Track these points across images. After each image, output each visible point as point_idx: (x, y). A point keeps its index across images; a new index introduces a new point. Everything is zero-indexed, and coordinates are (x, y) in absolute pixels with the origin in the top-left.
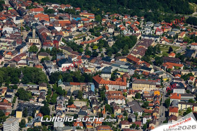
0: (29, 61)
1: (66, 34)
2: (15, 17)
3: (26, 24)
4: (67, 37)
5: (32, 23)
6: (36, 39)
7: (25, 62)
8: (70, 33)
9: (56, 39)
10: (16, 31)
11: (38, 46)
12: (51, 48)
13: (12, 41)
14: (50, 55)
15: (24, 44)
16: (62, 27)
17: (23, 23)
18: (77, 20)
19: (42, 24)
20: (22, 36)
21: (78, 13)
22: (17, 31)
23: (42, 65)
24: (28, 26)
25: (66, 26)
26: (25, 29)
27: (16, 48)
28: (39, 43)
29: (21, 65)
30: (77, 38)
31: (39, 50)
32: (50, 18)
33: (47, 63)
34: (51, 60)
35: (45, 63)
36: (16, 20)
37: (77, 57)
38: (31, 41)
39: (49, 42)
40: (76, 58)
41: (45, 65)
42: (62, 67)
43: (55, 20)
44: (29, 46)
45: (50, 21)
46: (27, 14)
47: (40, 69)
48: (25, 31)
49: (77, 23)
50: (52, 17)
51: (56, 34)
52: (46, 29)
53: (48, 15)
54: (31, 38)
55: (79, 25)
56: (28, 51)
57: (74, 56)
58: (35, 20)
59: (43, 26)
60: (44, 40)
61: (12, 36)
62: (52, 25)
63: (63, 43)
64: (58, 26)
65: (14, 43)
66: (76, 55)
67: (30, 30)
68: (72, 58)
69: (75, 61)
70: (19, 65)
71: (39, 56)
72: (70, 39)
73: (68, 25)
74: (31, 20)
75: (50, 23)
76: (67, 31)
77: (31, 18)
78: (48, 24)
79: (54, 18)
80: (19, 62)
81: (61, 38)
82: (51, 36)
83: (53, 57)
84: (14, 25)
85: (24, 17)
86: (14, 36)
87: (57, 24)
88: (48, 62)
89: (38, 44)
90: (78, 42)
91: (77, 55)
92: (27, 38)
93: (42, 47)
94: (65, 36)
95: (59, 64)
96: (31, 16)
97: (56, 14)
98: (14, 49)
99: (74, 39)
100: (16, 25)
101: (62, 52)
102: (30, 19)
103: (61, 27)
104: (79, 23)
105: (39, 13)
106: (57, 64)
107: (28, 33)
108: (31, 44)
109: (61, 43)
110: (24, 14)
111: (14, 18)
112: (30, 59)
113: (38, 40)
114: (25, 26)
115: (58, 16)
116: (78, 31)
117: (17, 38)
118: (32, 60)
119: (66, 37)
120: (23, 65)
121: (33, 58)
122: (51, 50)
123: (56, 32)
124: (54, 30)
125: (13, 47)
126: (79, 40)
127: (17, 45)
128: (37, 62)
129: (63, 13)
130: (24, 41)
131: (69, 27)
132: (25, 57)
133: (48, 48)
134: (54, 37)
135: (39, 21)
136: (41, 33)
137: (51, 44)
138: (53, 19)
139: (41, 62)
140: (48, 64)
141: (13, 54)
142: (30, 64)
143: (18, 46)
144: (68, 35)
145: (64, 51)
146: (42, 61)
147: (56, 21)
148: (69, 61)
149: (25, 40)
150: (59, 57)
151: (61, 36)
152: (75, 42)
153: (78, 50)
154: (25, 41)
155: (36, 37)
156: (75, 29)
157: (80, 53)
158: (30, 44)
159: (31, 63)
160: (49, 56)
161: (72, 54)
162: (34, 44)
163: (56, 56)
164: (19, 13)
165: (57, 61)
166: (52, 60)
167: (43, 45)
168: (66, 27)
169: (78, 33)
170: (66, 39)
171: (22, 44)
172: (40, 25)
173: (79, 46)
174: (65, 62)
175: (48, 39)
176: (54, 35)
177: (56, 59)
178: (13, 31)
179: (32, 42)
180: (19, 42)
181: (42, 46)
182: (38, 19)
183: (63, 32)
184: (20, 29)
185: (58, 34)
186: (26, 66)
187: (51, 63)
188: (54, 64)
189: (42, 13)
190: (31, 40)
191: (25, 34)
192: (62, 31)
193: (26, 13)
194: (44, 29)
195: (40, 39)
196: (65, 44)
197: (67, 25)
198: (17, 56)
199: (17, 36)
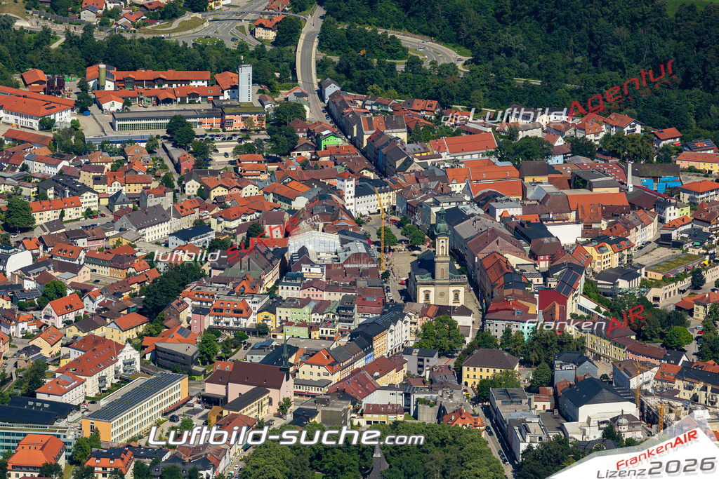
0: (416, 396)
1: (604, 260)
2: (353, 182)
3: (408, 212)
4: (611, 275)
5: (435, 210)
6: (452, 289)
7: (399, 400)
8: (625, 252)
9: (553, 283)
10: (354, 251)
11: (462, 321)
12: (526, 331)
13: (336, 297)
14: (522, 363)
15: (393, 313)
16: (587, 227)
17: (394, 208)
18: (662, 191)
19: (488, 212)
20: (386, 275)
21: (666, 157)
22: (359, 247)
23: (478, 410)
24: (419, 223)
25: (607, 219)
26: (399, 237)
27: (354, 334)
28: (471, 306)
29: (376, 417)
30: (659, 277)
31: (468, 340)
32: (528, 180)
33: (504, 403)
34: (528, 390)
35: (498, 403)
36: (355, 197)
37: (656, 369)
38: (427, 297)
39: (517, 297)
40: (649, 375)
41: (496, 411)
42: (582, 418)
43: (550, 189)
44: (420, 322)
45: (524, 198)
46: (416, 166)
47: (469, 431)
48: (402, 247)
49: (659, 202)
50: (538, 179)
51: (552, 259)
52: (503, 236)
53: (518, 167)
54: (429, 279)
55: (672, 214)
56: (412, 344)
57: (643, 364)
58: (451, 193)
59: (488, 222)
60: (495, 290)
61: (336, 274)
62: (533, 218)
63: (590, 305)
64: (565, 221)
65: (344, 310)
66: (653, 361)
67: (423, 242)
68: (631, 376)
69: (648, 388)
70: (368, 417)
71: (465, 369)
72: (623, 284)
73: (614, 216)
74: (433, 196)
75: (523, 205)
76: (611, 243)
77: (433, 185)
78: (517, 212)
79: (545, 179)
80: (366, 401)
81: (576, 278)
82: (529, 270)
83: (535, 374)
84: (345, 222)
85: (395, 182)
86: (346, 273)
87: (560, 209)
88: (511, 398)
89: (464, 311)
90: (667, 297)
91: (657, 362)
92: (411, 284)
93: (482, 327)
94: (597, 269)
95: (567, 405)
96: (429, 174)
97: (557, 160)
98: (343, 336)
99: (647, 285)
100: (359, 222)
101: (580, 346)
102: (427, 189)
103: (581, 226)
104: (670, 204)
105: (475, 157)
106: (557, 405)
107: (416, 258)
108: (431, 312)
109: (578, 302)
110: (398, 163)
111: (349, 187)
112: (424, 383)
113: (462, 289)
114: (399, 225)
115: (568, 171)
116: (664, 241)
117: (362, 283)
118: (430, 389)
119: (603, 275)
120: (386, 413)
121: (438, 380)
122: (526, 337)
123: (556, 251)
124: (546, 240)
125: (339, 326)
126: (673, 287)
127: (359, 319)
128: (457, 399)
129: (591, 156)
130: (394, 296)
131: (620, 226)
132: (396, 377)
133: (514, 330)
134: (546, 275)
135: (472, 200)
136: (481, 256)
137: (528, 309)
138: (541, 186)
139: (475, 401)
140: (513, 406)
141: (336, 362)
142: (420, 410)
143: (362, 320)
144: (615, 264)
145: (594, 343)
146: (483, 393)
147: (556, 196)
148: (615, 392)
149: (402, 292)
150: (565, 373)
151: (580, 269)
152: (650, 297)
153: (662, 335)
154: (398, 299)
155: (451, 277)
156: (650, 232)
157: (673, 348)
158: (423, 314)
159: (425, 402)
160: (517, 368)
161: (631, 356)
162: (444, 311)
163: (552, 366)
164: (376, 160)
165: (555, 394)
166: (533, 389)
167: (487, 312)
168: (604, 225)
169: (665, 253)
170: (603, 285)
171: (383, 313)
172: (473, 215)
173: (669, 317)
174: (598, 397)
175: (510, 287)
176: (543, 265)
177: (551, 384)
178: (339, 248)
179: (432, 301)
180: (371, 304)
181: (483, 320)
182: (467, 187)
183: (590, 250)
184: (374, 238)
185: (564, 260)
186: (400, 418)
187: (525, 401)
188: (543, 405)
189: (486, 158)
190: (429, 294)
191: (401, 262)
192: (586, 244)
193: (409, 162)
194: (494, 234)
195: (475, 286)
196: (597, 309)
197: (611, 212)
198: (358, 370)
199: (362, 273)
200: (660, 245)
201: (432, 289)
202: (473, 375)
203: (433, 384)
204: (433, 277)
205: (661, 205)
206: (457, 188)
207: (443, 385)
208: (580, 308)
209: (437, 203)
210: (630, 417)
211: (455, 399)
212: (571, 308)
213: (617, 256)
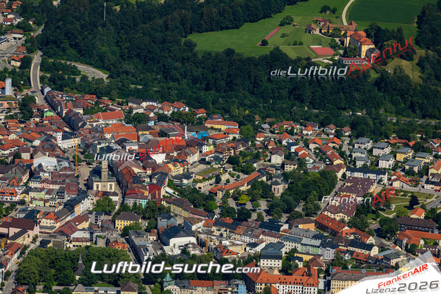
0: (96, 234)
1: (176, 170)
2: (61, 134)
3: (86, 148)
4: (180, 177)
5: (99, 147)
6: (109, 183)
7: (87, 235)
8: (186, 167)
9: (154, 181)
10: (63, 166)
11: (115, 199)
12: (143, 203)
13: (57, 187)
14: (143, 218)
15: (82, 195)
16: (168, 155)
17: (80, 145)
18: (200, 138)
19: (122, 147)
20: (78, 177)
21: (201, 122)
22: (66, 164)
23: (124, 241)
24: (91, 153)
25: (176, 151)
26: (83, 159)
27: (66, 205)
28: (117, 192)
29: (77, 243)
30: (201, 178)
31: (117, 207)
32: (140, 133)
33: (136, 237)
34: (146, 230)
35: (133, 237)
36: (63, 139)
37: (204, 222)
38: (98, 187)
39: (139, 188)
40: (200, 224)
41: (132, 241)
42: (171, 245)
43: (150, 137)
44: (95, 199)
45: (138, 141)
46: (88, 126)
47: (121, 251)
48: (84, 163)
49: (199, 143)
50: (145, 132)
51: (153, 170)
53: (135, 127)
54: (98, 179)
55: (205, 149)
56: (91, 209)
57: (198, 219)
58: (106, 139)
59: (123, 152)
60: (129, 184)
61: (56, 177)
63: (171, 191)
65: (60, 193)
66: (202, 218)
68: (193, 225)
69: (200, 230)
70: (74, 243)
71: (117, 221)
72: (185, 181)
73: (179, 150)
74: (98, 140)
75: (138, 144)
76: (180, 163)
77: (97, 135)
78: (136, 148)
79: (148, 133)
80: (72, 236)
81: (165, 179)
82: (143, 175)
83: (148, 224)
84: (58, 152)
85: (80, 133)
86: (60, 176)
88: (139, 235)
89: (115, 194)
90: (205, 187)
91: (203, 218)
92: (90, 181)
93: (123, 201)
94: (173, 174)
95: (164, 238)
96: (95, 130)
97: (151, 124)
98: (60, 205)
99: (196, 181)
100: (64, 152)
101: (168, 211)
102: (94, 137)
103: (165, 154)
104: (205, 144)
105: (114, 122)
106: (159, 238)
107: (91, 169)
108: (100, 194)
109: (166, 190)
110: (80, 124)
111: (59, 135)
112: (99, 227)
113: (113, 184)
114: (82, 153)
115: (158, 129)
116: (202, 161)
117: (68, 181)
118: (102, 230)
119: (176, 177)
120: (82, 241)
121: (105, 226)
122: (143, 206)
123: (155, 166)
124: (150, 161)
125: (58, 200)
126: (207, 183)
127: (67, 198)
128: (114, 235)
129: (167, 122)
130: (82, 186)
131: (183, 155)
132: (85, 225)
133: (138, 202)
134: (151, 177)
135: (115, 142)
136: (121, 168)
137: (144, 193)
138: (146, 136)
139: (122, 236)
140: (139, 238)
141: (58, 218)
142: (98, 240)
143: (69, 198)
144: (181, 172)
145: (174, 209)
146: (125, 232)
147: (153, 140)
148: (186, 232)
149: (85, 185)
150: (163, 223)
151: (166, 175)
152: (197, 187)
153: (204, 205)
154: (84, 188)
155: (109, 178)
156: (195, 157)
157: (210, 212)
158: (96, 195)
159: (100, 237)
160: (140, 221)
161: (191, 215)
162: (105, 194)
163: (156, 220)
164: (69, 123)
165: (158, 233)
166: (148, 230)
167: (125, 194)
168: (175, 154)
169: (203, 167)
170: (176, 181)
171: (78, 195)
172: (116, 149)
173: (207, 197)
174: (178, 235)
175: (135, 183)
176: (149, 172)
177: (156, 228)
178: (56, 164)
179: (100, 190)
180: (73, 191)
181: (123, 198)
182: (113, 136)
183: (170, 166)
184: (71, 159)
185: (159, 170)
186: (89, 244)
187: (145, 236)
188: (153, 238)
189: (119, 122)
190: (98, 186)
191: (85, 171)
192: (168, 163)
193: (84, 124)
195: (119, 183)
196: (174, 193)
197: (178, 148)
198: (69, 222)
199: (67, 176)
200: (201, 163)
201: (100, 184)
202: (121, 224)
203: (103, 228)
204: (100, 178)
205: (200, 145)
206: (108, 136)
207: (108, 229)
208: (167, 192)
209: (100, 144)
210: (193, 244)
211: (114, 236)
212: (163, 193)
213: (182, 168)
